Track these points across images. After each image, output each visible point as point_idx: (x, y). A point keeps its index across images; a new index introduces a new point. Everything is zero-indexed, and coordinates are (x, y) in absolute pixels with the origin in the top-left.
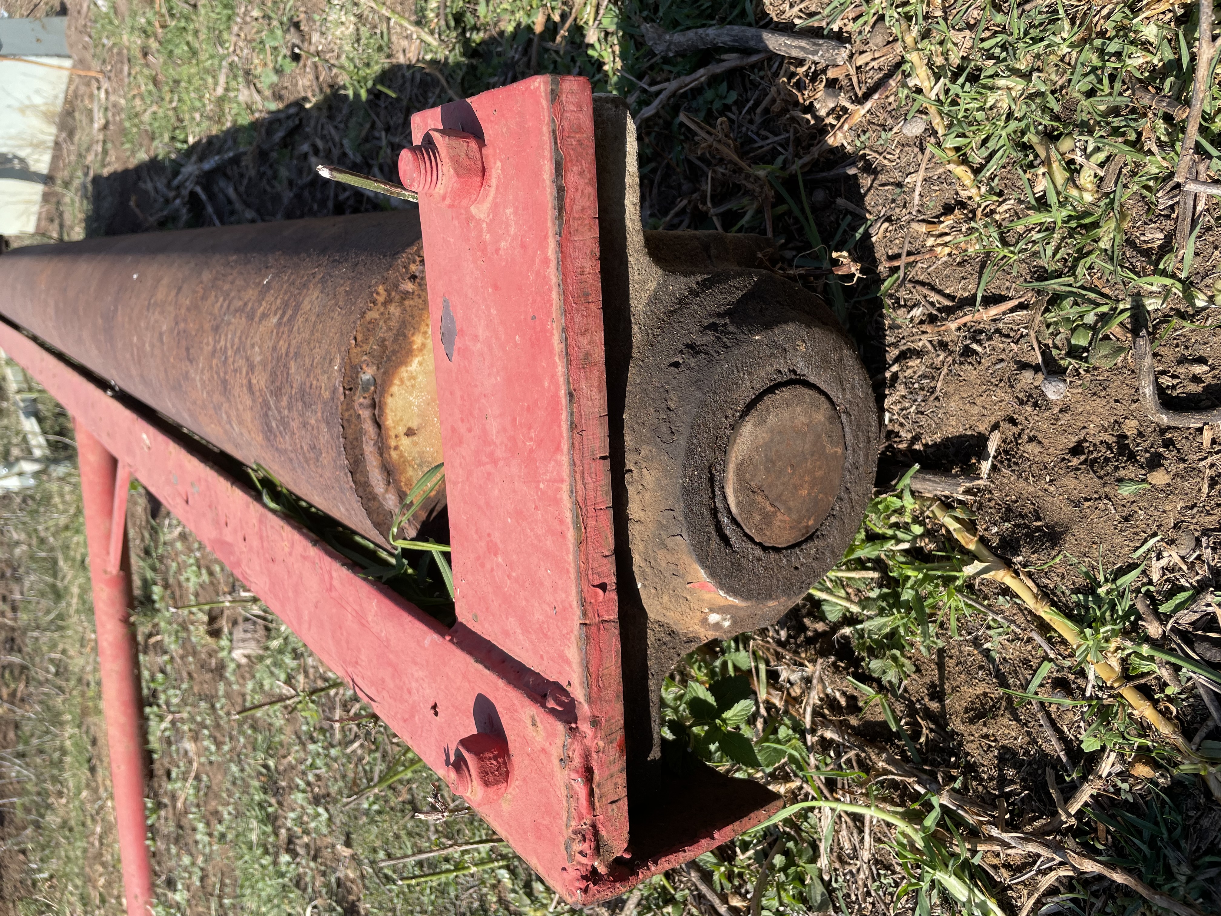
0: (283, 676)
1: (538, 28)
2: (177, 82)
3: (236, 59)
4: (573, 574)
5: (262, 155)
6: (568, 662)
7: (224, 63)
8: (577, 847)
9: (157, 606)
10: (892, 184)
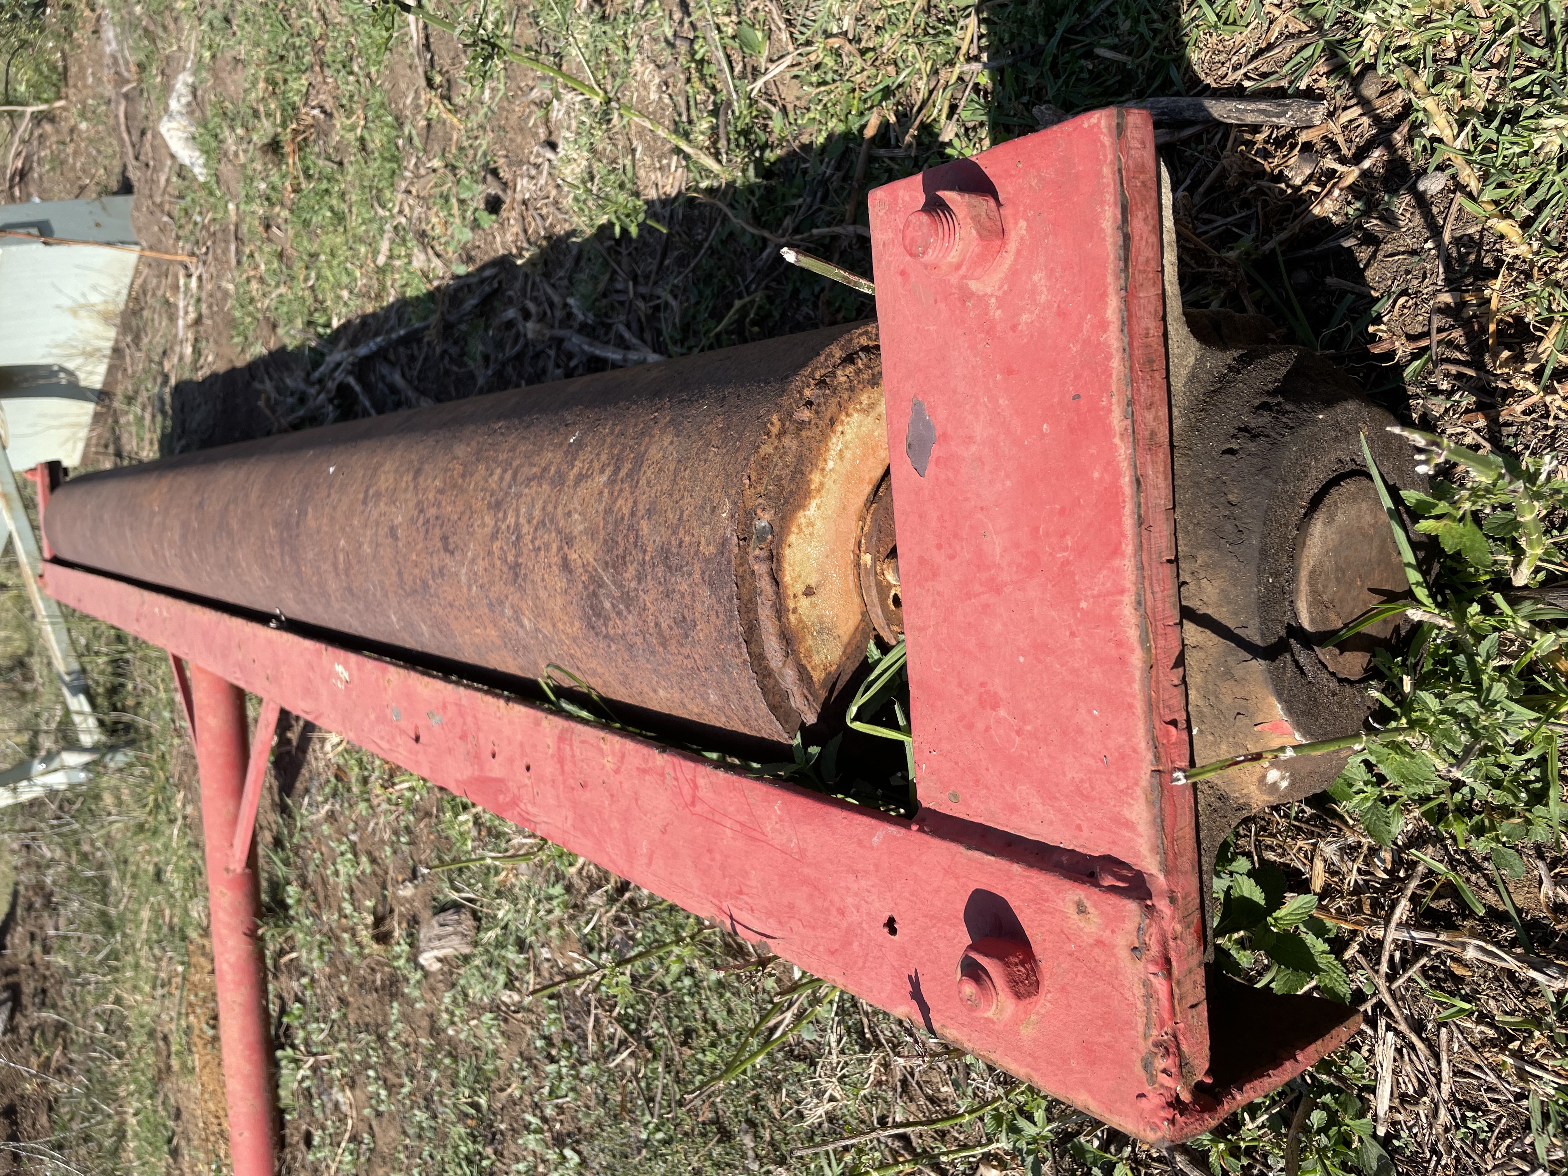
0: (502, 979)
1: (869, 132)
2: (314, 256)
3: (403, 220)
4: (1139, 707)
5: (447, 328)
6: (1129, 825)
7: (388, 227)
8: (1161, 1063)
9: (292, 912)
10: (1403, 253)
